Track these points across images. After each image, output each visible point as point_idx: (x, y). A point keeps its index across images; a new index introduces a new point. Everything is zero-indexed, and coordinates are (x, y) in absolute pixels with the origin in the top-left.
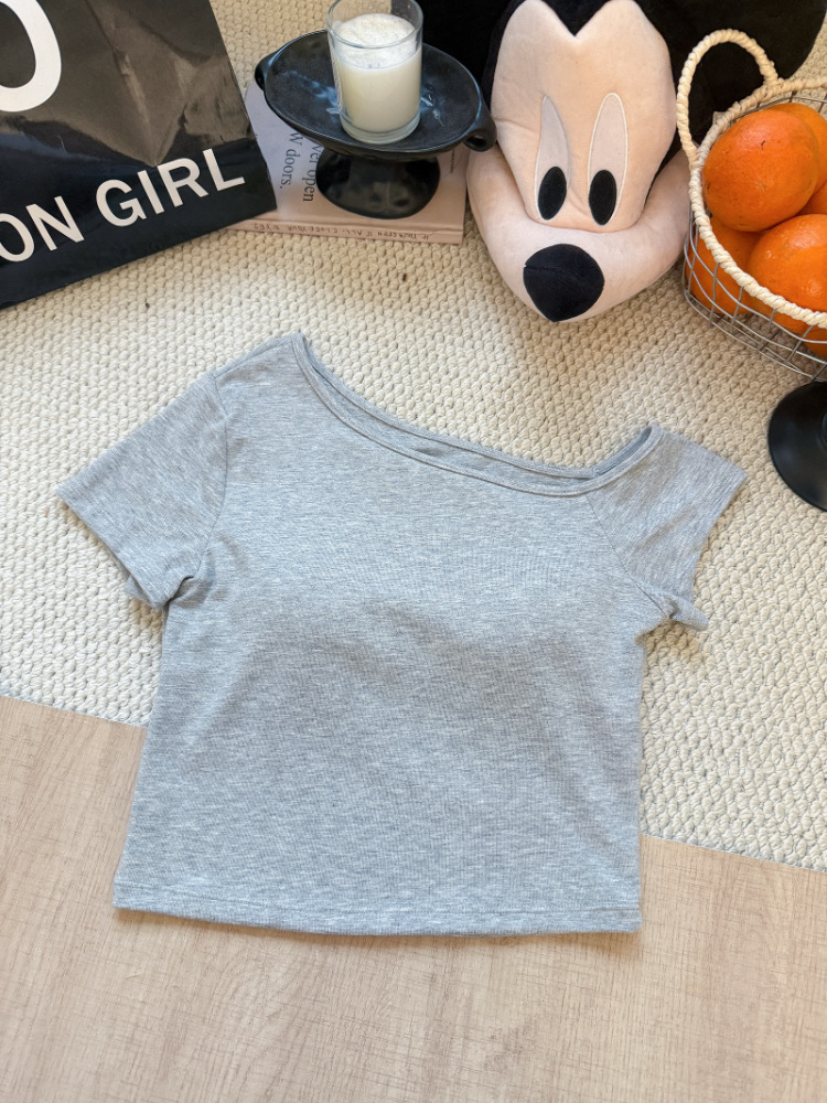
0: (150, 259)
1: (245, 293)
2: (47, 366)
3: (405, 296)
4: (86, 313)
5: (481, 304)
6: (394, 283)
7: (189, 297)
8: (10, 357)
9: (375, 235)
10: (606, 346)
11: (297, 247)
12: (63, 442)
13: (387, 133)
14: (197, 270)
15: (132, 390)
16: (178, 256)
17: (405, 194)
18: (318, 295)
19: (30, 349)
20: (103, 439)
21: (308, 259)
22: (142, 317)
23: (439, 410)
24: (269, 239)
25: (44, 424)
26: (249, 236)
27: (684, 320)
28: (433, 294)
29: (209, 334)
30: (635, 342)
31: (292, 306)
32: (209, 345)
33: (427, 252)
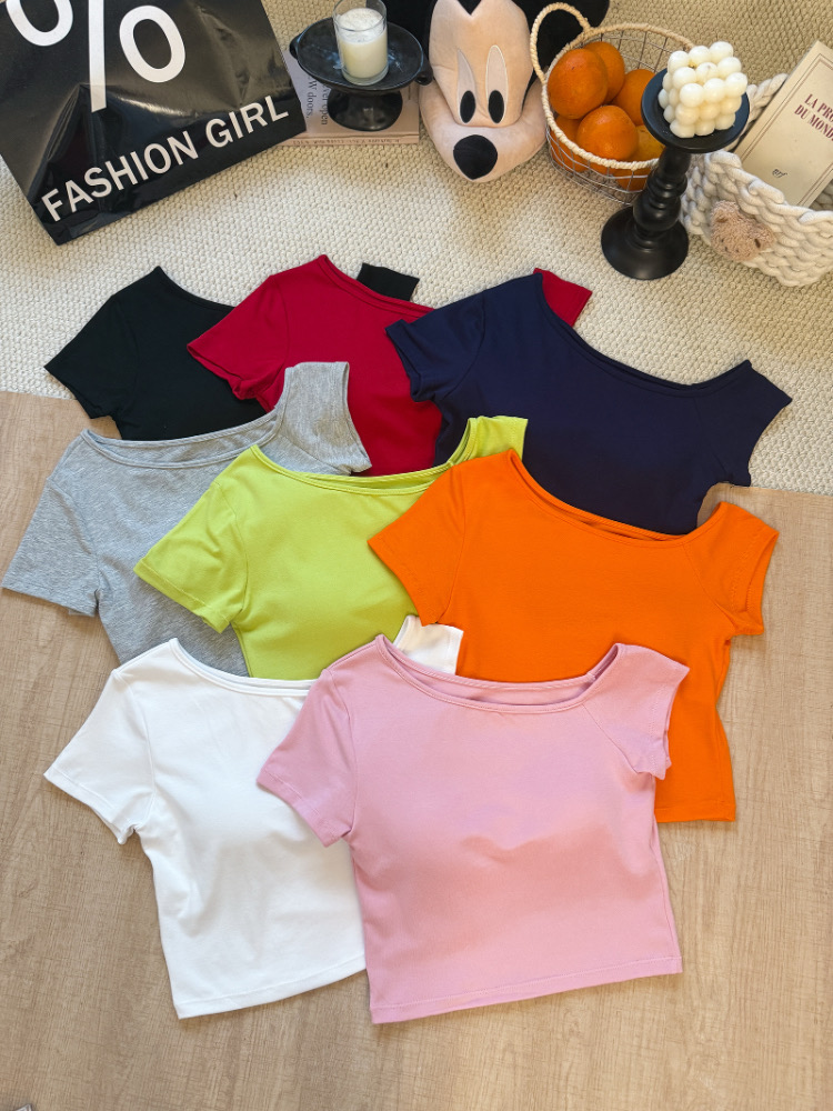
0: (233, 168)
1: (293, 184)
2: (182, 235)
3: (387, 177)
4: (200, 203)
5: (433, 179)
6: (381, 170)
7: (260, 189)
8: (159, 232)
9: (367, 142)
10: (508, 197)
11: (320, 153)
12: (199, 277)
13: (370, 79)
14: (263, 172)
15: (234, 245)
16: (250, 165)
17: (382, 115)
18: (336, 181)
19: (170, 227)
20: (222, 274)
21: (328, 161)
22: (234, 203)
23: (413, 241)
24: (303, 150)
25: (186, 268)
26: (291, 149)
27: (553, 178)
28: (404, 174)
29: (275, 210)
30: (524, 193)
31: (321, 189)
32: (275, 216)
33: (399, 150)
